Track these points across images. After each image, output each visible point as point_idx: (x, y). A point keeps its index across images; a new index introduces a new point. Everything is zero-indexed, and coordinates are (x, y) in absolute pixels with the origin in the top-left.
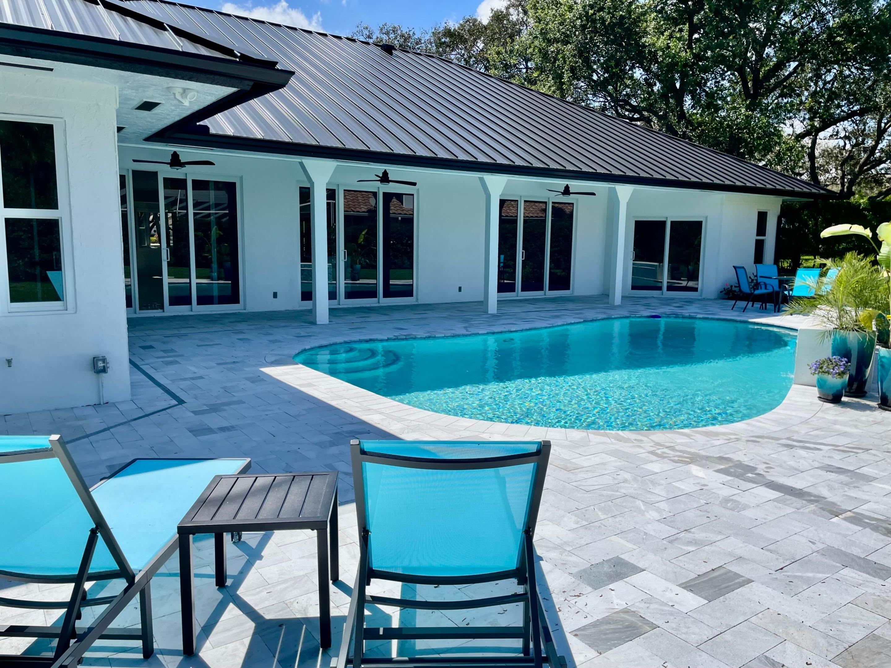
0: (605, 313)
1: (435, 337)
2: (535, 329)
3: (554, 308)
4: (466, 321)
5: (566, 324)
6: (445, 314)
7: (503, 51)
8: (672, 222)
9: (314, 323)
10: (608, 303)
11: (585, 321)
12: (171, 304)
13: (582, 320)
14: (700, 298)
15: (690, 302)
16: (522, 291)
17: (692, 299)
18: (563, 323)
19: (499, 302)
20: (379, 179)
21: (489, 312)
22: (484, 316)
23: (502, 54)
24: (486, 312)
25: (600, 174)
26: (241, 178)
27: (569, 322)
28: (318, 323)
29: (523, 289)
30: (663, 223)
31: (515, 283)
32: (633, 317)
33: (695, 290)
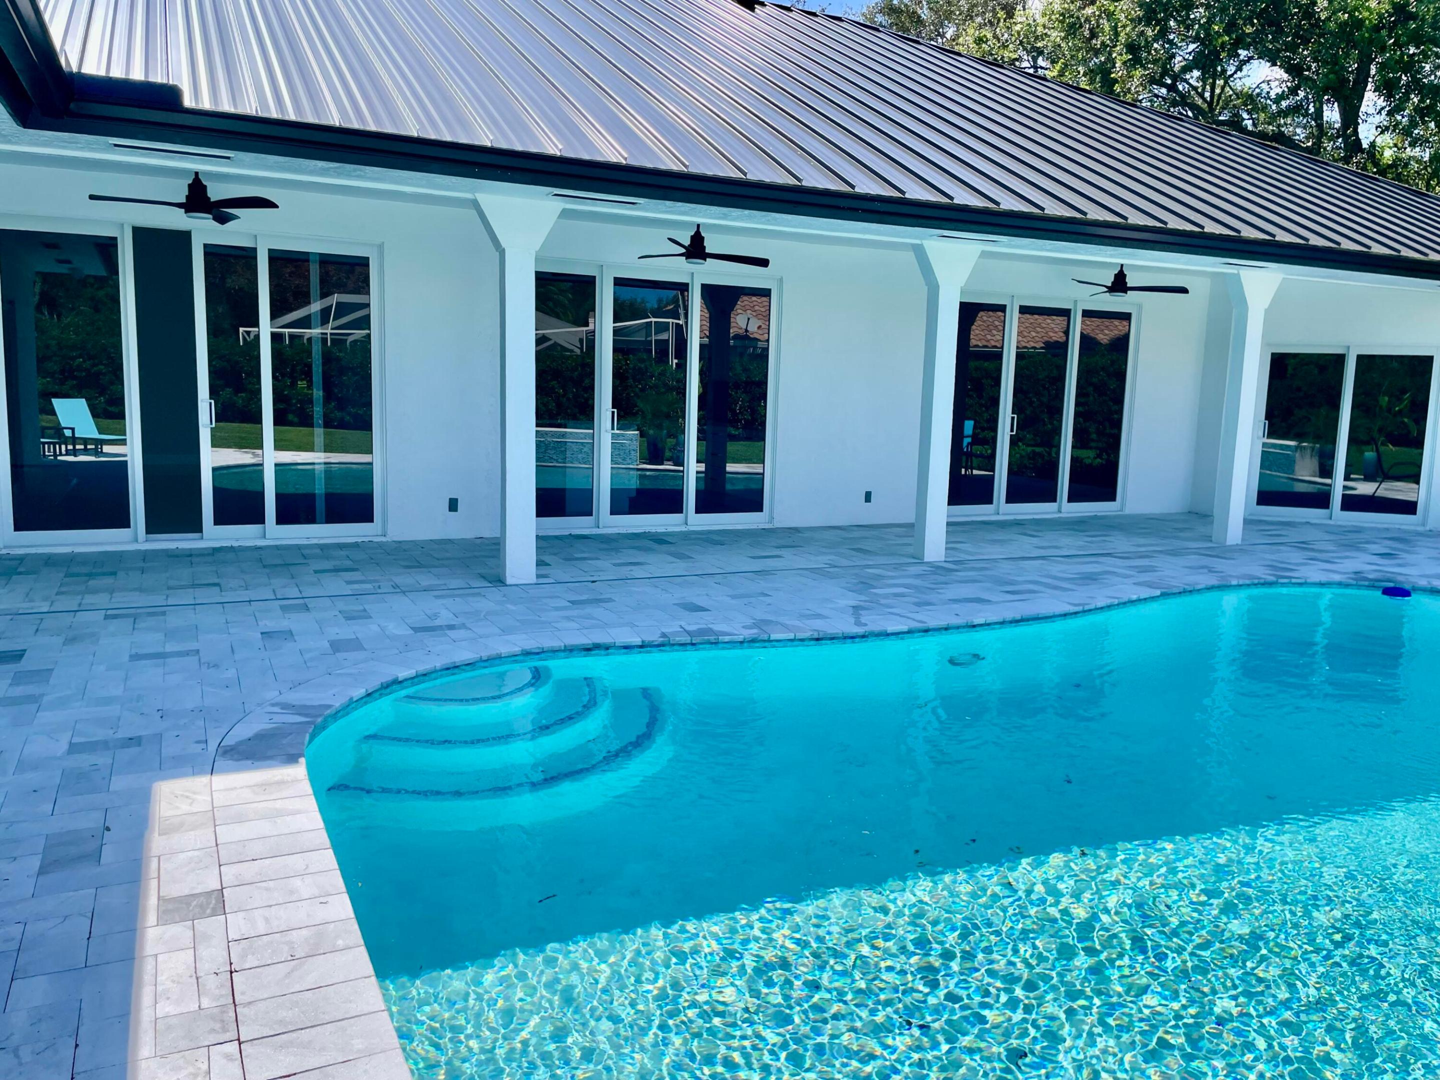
0: (1211, 570)
1: (769, 642)
2: (1037, 619)
3: (1080, 548)
4: (864, 585)
5: (1118, 605)
6: (820, 561)
7: (989, 36)
8: (1360, 358)
9: (499, 580)
10: (1209, 538)
11: (1164, 595)
12: (219, 520)
13: (1158, 593)
14: (1420, 529)
15: (1403, 539)
16: (1008, 501)
17: (1405, 531)
18: (1109, 601)
19: (951, 528)
20: (684, 251)
21: (928, 558)
22: (914, 570)
23: (986, 42)
24: (918, 557)
25: (1212, 237)
26: (381, 247)
27: (1125, 599)
28: (509, 581)
29: (1011, 498)
30: (1339, 360)
31: (993, 477)
32: (1283, 585)
33: (1409, 508)
